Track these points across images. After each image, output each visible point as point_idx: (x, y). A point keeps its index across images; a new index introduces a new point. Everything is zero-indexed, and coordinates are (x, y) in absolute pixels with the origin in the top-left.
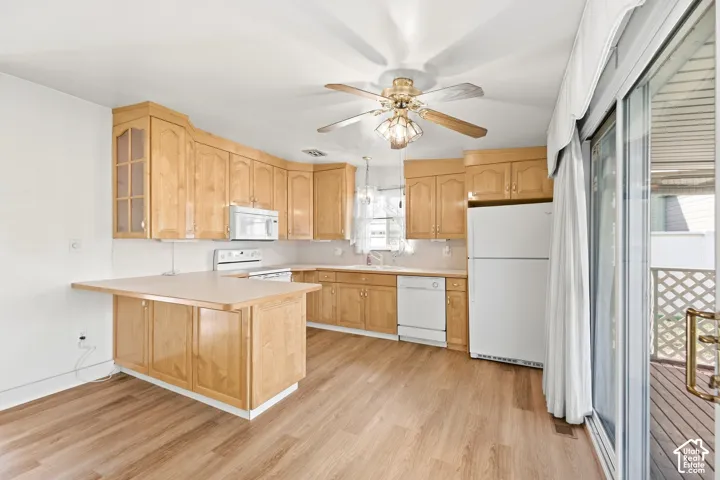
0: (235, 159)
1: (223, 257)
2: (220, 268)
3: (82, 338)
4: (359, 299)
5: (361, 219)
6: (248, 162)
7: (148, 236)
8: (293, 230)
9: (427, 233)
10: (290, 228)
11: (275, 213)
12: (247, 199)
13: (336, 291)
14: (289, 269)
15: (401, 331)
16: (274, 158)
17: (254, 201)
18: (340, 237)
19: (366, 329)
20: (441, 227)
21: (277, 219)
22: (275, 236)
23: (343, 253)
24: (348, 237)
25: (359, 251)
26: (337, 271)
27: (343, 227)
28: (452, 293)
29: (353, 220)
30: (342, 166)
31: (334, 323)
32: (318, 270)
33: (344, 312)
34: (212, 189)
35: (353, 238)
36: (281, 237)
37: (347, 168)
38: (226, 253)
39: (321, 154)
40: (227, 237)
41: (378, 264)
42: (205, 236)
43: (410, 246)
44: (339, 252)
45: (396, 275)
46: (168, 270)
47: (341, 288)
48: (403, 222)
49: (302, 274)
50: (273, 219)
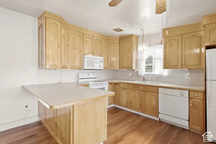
0: (85, 36)
1: (81, 76)
2: (80, 81)
3: (27, 107)
4: (139, 97)
5: (141, 60)
6: (91, 37)
7: (45, 68)
8: (110, 65)
9: (177, 66)
10: (109, 64)
11: (102, 58)
12: (91, 52)
13: (128, 92)
14: (108, 82)
15: (161, 116)
16: (102, 35)
17: (93, 53)
18: (131, 68)
19: (142, 112)
20: (185, 62)
21: (103, 61)
22: (102, 68)
23: (132, 75)
24: (134, 68)
25: (139, 75)
26: (128, 84)
27: (132, 63)
28: (193, 100)
29: (137, 60)
30: (131, 36)
31: (127, 107)
32: (120, 83)
33: (131, 103)
34: (75, 48)
35: (136, 68)
36: (105, 68)
37: (134, 36)
38: (82, 74)
39: (121, 30)
40: (82, 68)
41: (149, 81)
42: (73, 68)
43: (166, 73)
44: (130, 74)
45: (158, 87)
46: (59, 81)
47: (130, 91)
48: (162, 60)
49: (113, 84)
50: (102, 60)
